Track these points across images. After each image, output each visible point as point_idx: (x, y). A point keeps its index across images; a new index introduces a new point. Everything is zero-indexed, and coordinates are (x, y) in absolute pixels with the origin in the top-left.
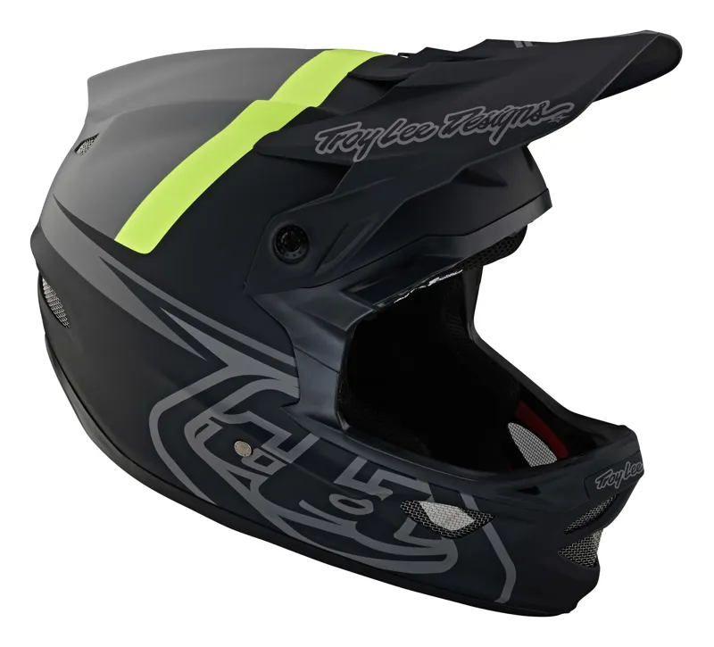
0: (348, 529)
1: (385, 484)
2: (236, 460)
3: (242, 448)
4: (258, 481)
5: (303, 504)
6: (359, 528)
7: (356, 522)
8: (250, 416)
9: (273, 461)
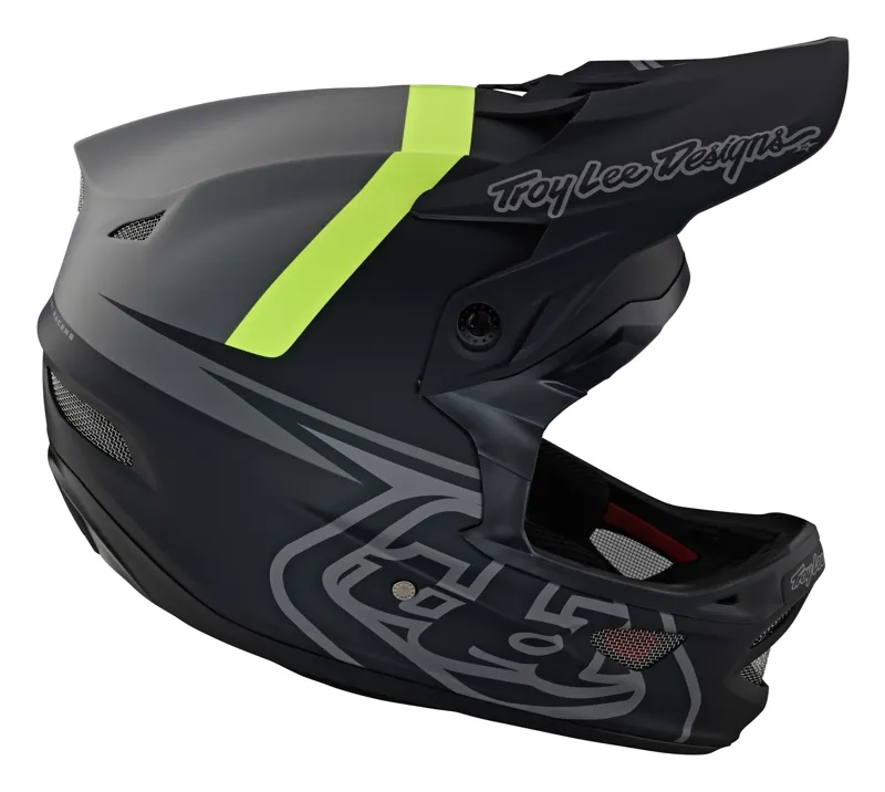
0: (526, 675)
1: (579, 612)
2: (392, 605)
3: (402, 590)
4: (417, 629)
5: (474, 651)
6: (539, 673)
7: (536, 665)
8: (418, 548)
9: (444, 601)
